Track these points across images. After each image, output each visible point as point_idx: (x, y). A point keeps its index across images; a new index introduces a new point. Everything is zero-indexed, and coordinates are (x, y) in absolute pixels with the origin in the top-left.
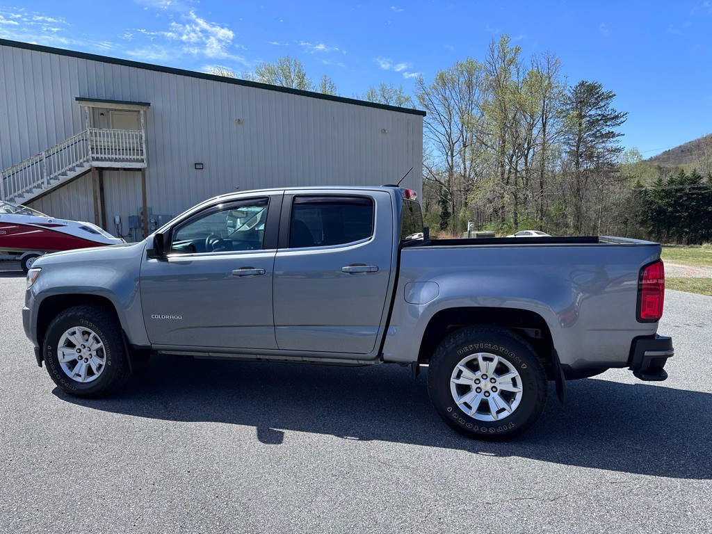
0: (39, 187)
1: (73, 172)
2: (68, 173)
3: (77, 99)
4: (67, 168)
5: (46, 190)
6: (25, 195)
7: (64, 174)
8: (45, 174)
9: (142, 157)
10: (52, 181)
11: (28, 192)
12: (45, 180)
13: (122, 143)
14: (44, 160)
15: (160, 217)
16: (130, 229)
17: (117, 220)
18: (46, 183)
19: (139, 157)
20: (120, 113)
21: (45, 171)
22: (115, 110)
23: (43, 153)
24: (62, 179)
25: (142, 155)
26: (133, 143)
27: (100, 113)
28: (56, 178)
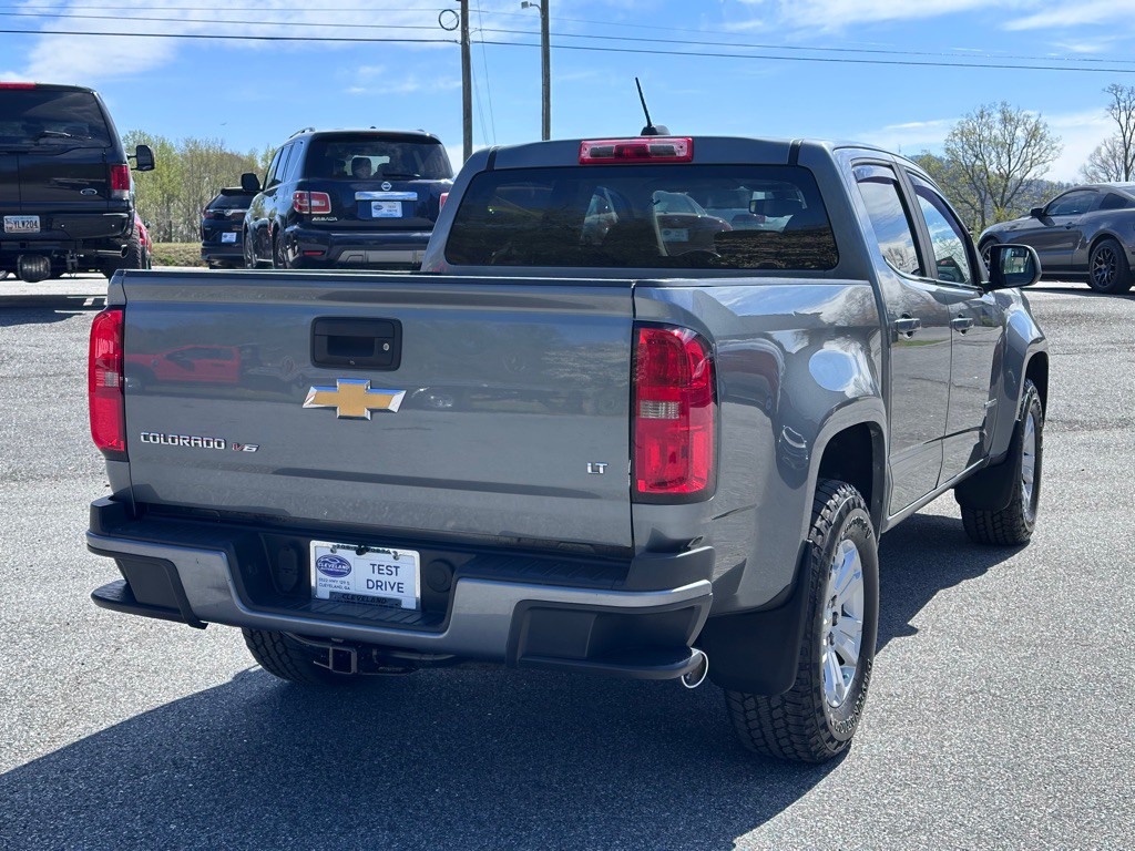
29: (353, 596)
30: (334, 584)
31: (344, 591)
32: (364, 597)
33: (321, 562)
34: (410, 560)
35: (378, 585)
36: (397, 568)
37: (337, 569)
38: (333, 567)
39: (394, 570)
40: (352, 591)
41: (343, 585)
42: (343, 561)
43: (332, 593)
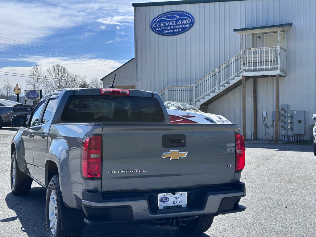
0: (213, 92)
1: (233, 81)
2: (230, 81)
3: (235, 30)
4: (230, 78)
5: (217, 94)
6: (206, 97)
7: (228, 83)
8: (217, 83)
9: (277, 66)
10: (221, 88)
11: (207, 95)
12: (217, 87)
13: (263, 57)
14: (217, 74)
15: (295, 112)
16: (273, 121)
17: (264, 114)
18: (217, 89)
19: (275, 66)
20: (271, 34)
21: (217, 81)
22: (268, 33)
23: (217, 69)
24: (227, 86)
25: (277, 64)
26: (271, 56)
27: (258, 36)
28: (223, 86)
29: (170, 206)
30: (164, 204)
31: (167, 206)
32: (172, 206)
33: (161, 199)
34: (185, 195)
35: (176, 202)
36: (181, 197)
37: (165, 200)
38: (164, 200)
39: (180, 198)
40: (169, 205)
41: (167, 204)
42: (167, 198)
43: (163, 207)
